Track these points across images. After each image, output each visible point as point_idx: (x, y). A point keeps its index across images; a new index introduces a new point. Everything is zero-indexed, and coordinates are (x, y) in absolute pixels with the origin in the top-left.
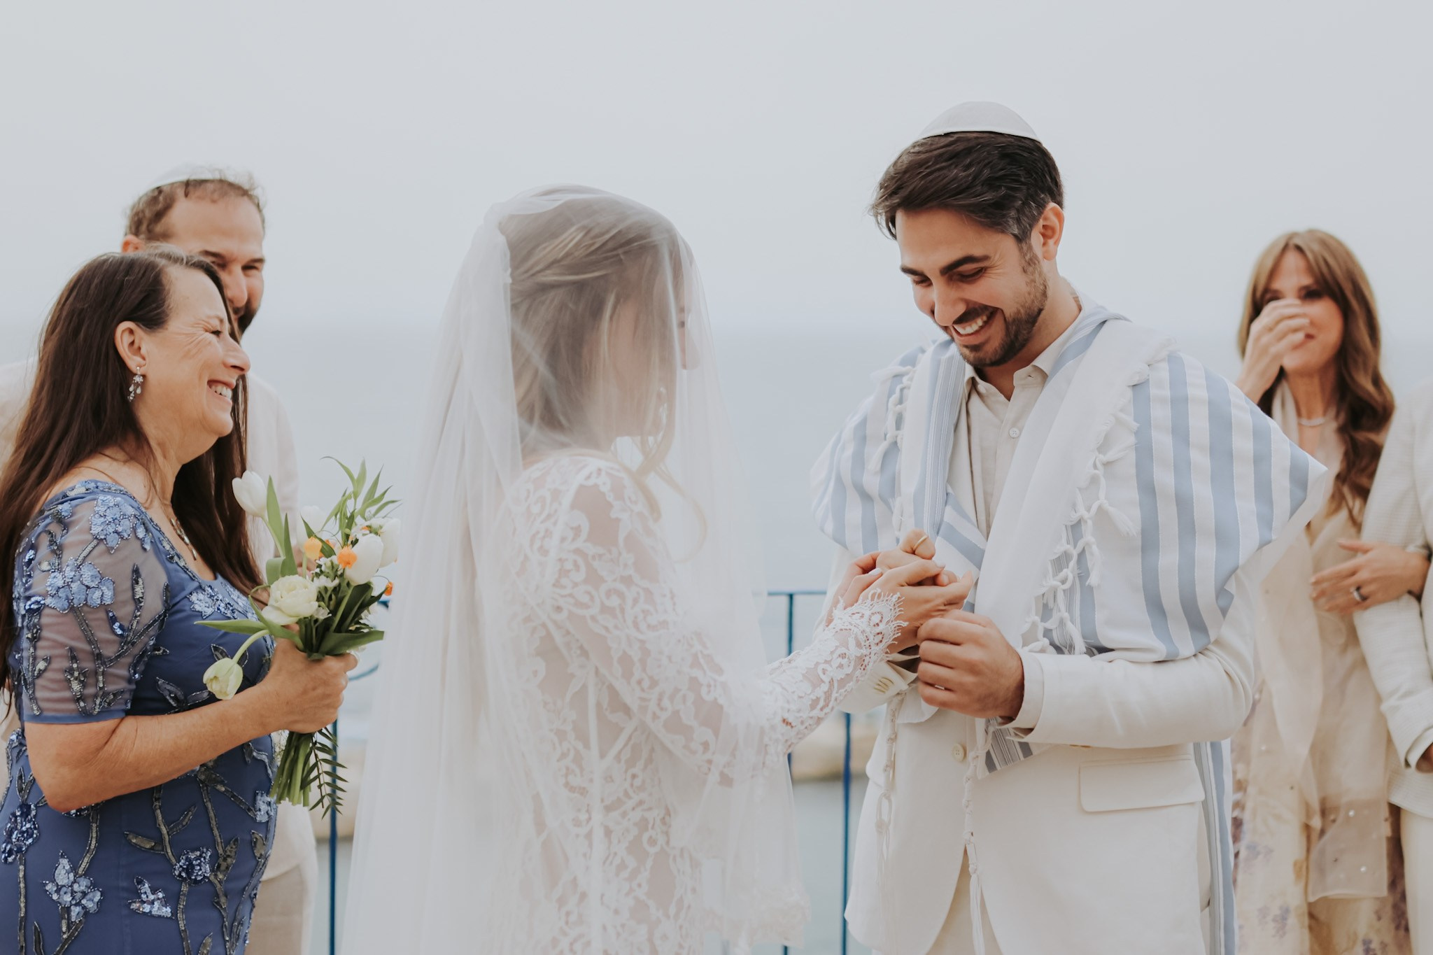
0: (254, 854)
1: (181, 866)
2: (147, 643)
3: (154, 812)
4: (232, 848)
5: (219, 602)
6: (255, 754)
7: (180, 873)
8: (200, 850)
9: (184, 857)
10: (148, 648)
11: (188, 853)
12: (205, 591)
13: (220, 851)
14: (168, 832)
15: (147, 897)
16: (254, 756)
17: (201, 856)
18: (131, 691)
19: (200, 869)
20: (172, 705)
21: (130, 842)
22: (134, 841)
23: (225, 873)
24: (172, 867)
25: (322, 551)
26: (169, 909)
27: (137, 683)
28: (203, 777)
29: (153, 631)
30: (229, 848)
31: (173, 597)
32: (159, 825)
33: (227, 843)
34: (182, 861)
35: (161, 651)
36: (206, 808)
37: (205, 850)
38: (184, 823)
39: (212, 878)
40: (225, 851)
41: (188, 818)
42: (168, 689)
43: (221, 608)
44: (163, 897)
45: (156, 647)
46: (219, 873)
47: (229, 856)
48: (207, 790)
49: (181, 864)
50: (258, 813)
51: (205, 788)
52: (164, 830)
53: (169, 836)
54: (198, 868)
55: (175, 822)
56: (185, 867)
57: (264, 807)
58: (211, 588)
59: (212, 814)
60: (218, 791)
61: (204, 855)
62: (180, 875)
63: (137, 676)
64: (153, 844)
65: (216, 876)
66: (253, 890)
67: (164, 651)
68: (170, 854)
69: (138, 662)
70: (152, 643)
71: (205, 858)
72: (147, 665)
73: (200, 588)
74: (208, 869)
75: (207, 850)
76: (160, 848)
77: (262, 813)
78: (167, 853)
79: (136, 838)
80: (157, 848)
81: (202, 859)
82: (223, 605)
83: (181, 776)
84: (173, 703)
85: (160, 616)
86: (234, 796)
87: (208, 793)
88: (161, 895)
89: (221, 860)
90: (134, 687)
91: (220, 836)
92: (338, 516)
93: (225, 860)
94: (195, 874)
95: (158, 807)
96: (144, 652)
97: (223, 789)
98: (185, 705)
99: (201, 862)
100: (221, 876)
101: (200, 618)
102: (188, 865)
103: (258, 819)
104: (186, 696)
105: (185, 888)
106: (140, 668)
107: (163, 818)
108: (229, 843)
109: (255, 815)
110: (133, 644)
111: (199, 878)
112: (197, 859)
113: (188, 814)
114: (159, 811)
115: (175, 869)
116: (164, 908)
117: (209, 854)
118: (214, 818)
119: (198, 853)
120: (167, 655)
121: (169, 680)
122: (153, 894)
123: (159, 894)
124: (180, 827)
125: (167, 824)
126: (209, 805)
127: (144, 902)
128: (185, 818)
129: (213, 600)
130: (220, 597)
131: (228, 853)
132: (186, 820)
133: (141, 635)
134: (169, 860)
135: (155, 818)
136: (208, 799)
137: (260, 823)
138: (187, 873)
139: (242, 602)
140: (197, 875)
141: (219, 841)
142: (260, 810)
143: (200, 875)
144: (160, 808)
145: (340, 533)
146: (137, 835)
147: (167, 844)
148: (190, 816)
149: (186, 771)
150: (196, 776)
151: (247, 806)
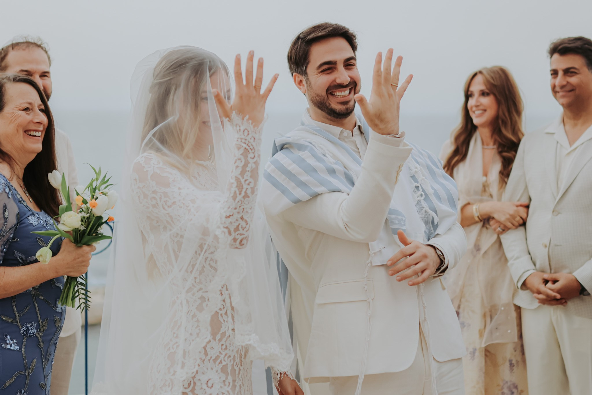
0: (55, 325)
1: (24, 330)
2: (10, 236)
3: (12, 306)
4: (45, 322)
5: (41, 220)
6: (56, 284)
7: (23, 332)
8: (32, 323)
9: (25, 326)
10: (10, 238)
11: (27, 324)
12: (35, 216)
13: (41, 324)
14: (18, 315)
15: (9, 342)
16: (56, 285)
17: (32, 325)
18: (2, 256)
19: (32, 331)
20: (20, 262)
21: (2, 319)
22: (4, 319)
23: (43, 333)
24: (20, 329)
25: (83, 202)
26: (18, 347)
27: (5, 253)
28: (33, 293)
29: (12, 231)
30: (44, 322)
31: (21, 218)
32: (15, 312)
33: (43, 320)
34: (24, 327)
35: (16, 240)
36: (35, 306)
37: (34, 323)
38: (25, 312)
39: (37, 335)
40: (42, 324)
42: (18, 255)
43: (41, 223)
44: (16, 342)
45: (13, 238)
46: (40, 333)
47: (44, 326)
49: (23, 328)
50: (58, 308)
51: (35, 297)
52: (17, 315)
53: (19, 316)
54: (31, 330)
55: (22, 311)
56: (25, 330)
57: (60, 306)
58: (38, 215)
59: (37, 308)
60: (41, 299)
61: (34, 325)
62: (23, 333)
63: (5, 249)
64: (12, 320)
65: (39, 334)
66: (55, 340)
67: (17, 240)
68: (19, 324)
69: (6, 244)
70: (11, 236)
71: (34, 326)
72: (10, 245)
73: (33, 214)
74: (35, 331)
75: (35, 323)
76: (15, 322)
77: (59, 308)
78: (18, 324)
79: (5, 317)
80: (14, 322)
81: (33, 327)
82: (42, 222)
83: (24, 292)
84: (21, 261)
85: (15, 225)
86: (47, 301)
87: (36, 299)
88: (15, 341)
89: (41, 327)
90: (4, 254)
91: (40, 317)
92: (90, 188)
93: (43, 327)
94: (29, 333)
95: (14, 304)
96: (8, 240)
98: (26, 263)
99: (32, 328)
100: (41, 334)
101: (32, 226)
102: (26, 329)
103: (57, 311)
104: (26, 258)
105: (25, 339)
106: (7, 246)
107: (16, 309)
108: (44, 320)
109: (56, 309)
110: (3, 236)
111: (31, 335)
112: (30, 326)
113: (27, 308)
114: (15, 306)
115: (21, 331)
116: (16, 347)
117: (36, 324)
118: (38, 310)
119: (31, 324)
120: (18, 241)
121: (19, 251)
122: (12, 341)
123: (14, 341)
124: (24, 313)
125: (18, 312)
126: (36, 304)
127: (8, 344)
129: (38, 219)
130: (42, 218)
131: (44, 325)
132: (26, 310)
133: (7, 232)
134: (19, 327)
135: (13, 309)
136: (35, 302)
137: (58, 312)
138: (26, 332)
139: (51, 220)
140: (31, 333)
141: (40, 319)
142: (58, 307)
143: (32, 333)
144: (15, 305)
145: (90, 195)
146: (5, 316)
147: (18, 320)
148: (28, 309)
149: (25, 290)
150: (31, 292)
151: (52, 306)
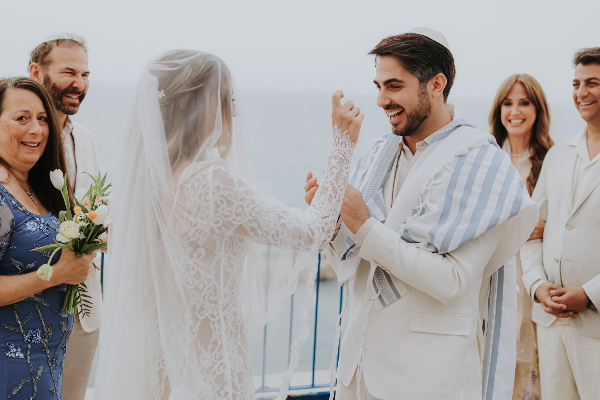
0: (62, 331)
1: (28, 337)
2: (3, 244)
3: (14, 315)
5: (41, 224)
9: (29, 333)
10: (3, 246)
11: (31, 331)
12: (35, 220)
13: (45, 330)
14: (21, 323)
15: (13, 350)
16: (60, 290)
21: (4, 328)
22: (6, 327)
23: (48, 339)
24: (24, 337)
26: (23, 355)
28: (36, 300)
30: (49, 329)
31: (16, 224)
32: (17, 320)
33: (48, 327)
34: (28, 335)
36: (38, 313)
38: (28, 319)
39: (42, 342)
40: (47, 330)
41: (30, 317)
42: (16, 263)
43: (41, 228)
46: (45, 339)
47: (49, 332)
48: (38, 305)
50: (63, 314)
51: (37, 304)
52: (19, 322)
53: (22, 325)
54: (35, 337)
55: (24, 319)
59: (41, 315)
60: (44, 306)
62: (27, 341)
64: (15, 328)
66: (63, 345)
67: (14, 247)
68: (23, 332)
70: (5, 244)
71: (38, 333)
72: (6, 253)
73: (33, 219)
74: (40, 338)
75: (39, 330)
78: (21, 332)
80: (17, 330)
82: (43, 226)
84: (20, 269)
85: (10, 232)
86: (50, 307)
87: (38, 306)
89: (46, 334)
91: (45, 324)
94: (34, 340)
95: (16, 313)
97: (46, 304)
98: (25, 271)
99: (37, 335)
100: (46, 341)
101: (30, 233)
102: (31, 337)
103: (63, 316)
104: (25, 266)
105: (29, 347)
107: (18, 317)
109: (61, 315)
111: (36, 342)
112: (35, 334)
113: (29, 315)
114: (17, 315)
115: (25, 339)
116: (21, 355)
118: (42, 317)
119: (35, 331)
120: (15, 249)
121: (17, 259)
122: (16, 349)
123: (19, 349)
124: (27, 321)
125: (21, 320)
126: (39, 311)
127: (12, 353)
128: (28, 317)
129: (38, 224)
130: (43, 222)
132: (29, 318)
134: (22, 335)
135: (15, 318)
136: (38, 309)
137: (64, 318)
138: (30, 340)
141: (44, 326)
146: (8, 325)
147: (21, 328)
148: (31, 316)
149: (27, 297)
150: (33, 299)
151: (57, 311)
